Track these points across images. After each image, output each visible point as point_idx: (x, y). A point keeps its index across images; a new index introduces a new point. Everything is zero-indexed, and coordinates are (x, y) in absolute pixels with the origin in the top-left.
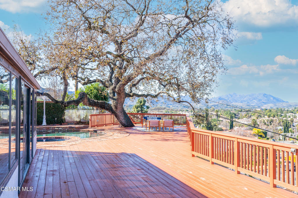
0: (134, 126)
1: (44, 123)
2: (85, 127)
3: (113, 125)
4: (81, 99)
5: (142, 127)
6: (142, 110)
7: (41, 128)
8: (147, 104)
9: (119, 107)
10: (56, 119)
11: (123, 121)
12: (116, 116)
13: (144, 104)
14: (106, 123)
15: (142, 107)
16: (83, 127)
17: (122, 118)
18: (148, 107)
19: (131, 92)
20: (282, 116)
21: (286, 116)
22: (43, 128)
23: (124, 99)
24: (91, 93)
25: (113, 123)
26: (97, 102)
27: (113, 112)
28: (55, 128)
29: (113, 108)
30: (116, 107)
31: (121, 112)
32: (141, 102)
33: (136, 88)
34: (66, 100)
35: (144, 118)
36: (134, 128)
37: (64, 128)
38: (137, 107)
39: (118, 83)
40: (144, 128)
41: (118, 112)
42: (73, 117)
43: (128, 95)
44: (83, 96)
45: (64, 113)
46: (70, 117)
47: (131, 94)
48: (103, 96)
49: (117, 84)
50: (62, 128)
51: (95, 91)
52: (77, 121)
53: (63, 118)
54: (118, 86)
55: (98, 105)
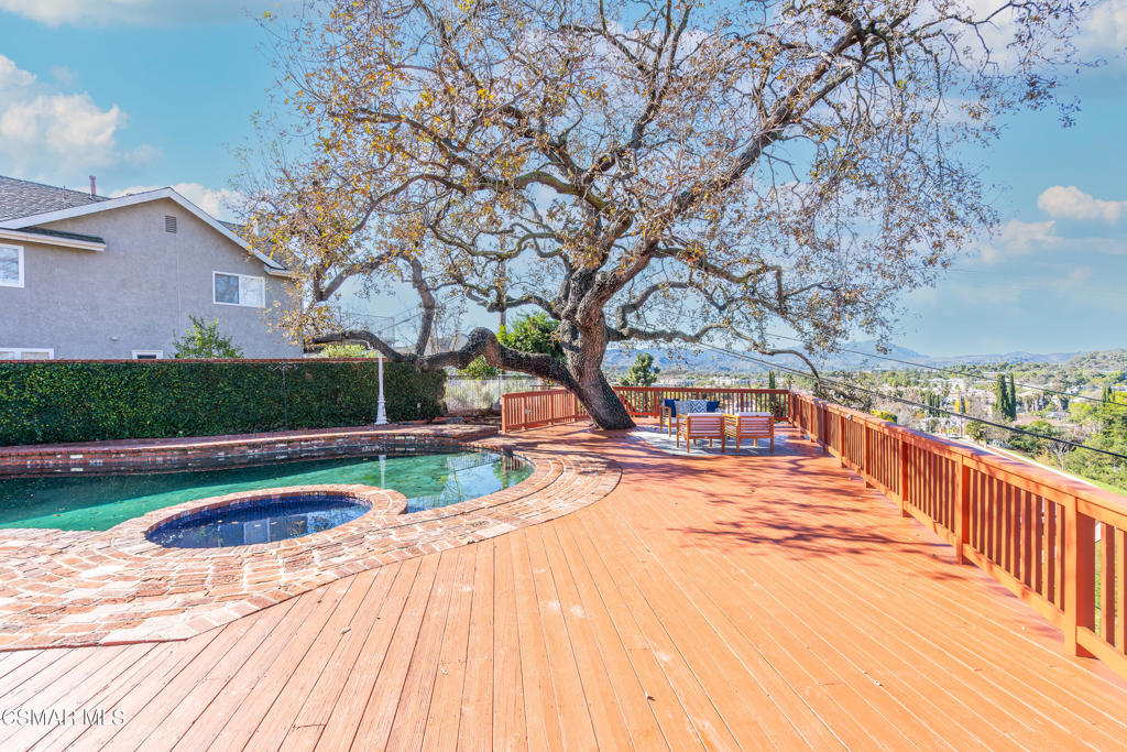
0: (632, 426)
1: (382, 418)
2: (484, 431)
3: (576, 421)
4: (474, 347)
5: (655, 430)
6: (645, 376)
7: (353, 436)
8: (654, 365)
9: (588, 369)
10: (419, 406)
11: (602, 412)
12: (581, 396)
13: (649, 365)
14: (557, 416)
15: (645, 370)
16: (480, 432)
17: (598, 402)
18: (657, 371)
19: (623, 326)
20: (918, 383)
21: (927, 384)
22: (361, 436)
23: (603, 345)
24: (526, 337)
25: (574, 417)
26: (527, 356)
27: (572, 386)
28: (394, 435)
29: (573, 372)
30: (580, 372)
31: (595, 386)
32: (643, 361)
33: (638, 317)
34: (428, 352)
35: (666, 405)
36: (636, 434)
37: (420, 435)
38: (636, 371)
39: (583, 295)
40: (666, 436)
41: (587, 386)
42: (469, 399)
43: (617, 336)
44: (480, 340)
45: (443, 389)
46: (462, 400)
47: (625, 332)
48: (552, 345)
49: (579, 300)
50: (414, 435)
51: (536, 332)
52: (480, 410)
53: (440, 402)
54: (581, 306)
55: (529, 365)
